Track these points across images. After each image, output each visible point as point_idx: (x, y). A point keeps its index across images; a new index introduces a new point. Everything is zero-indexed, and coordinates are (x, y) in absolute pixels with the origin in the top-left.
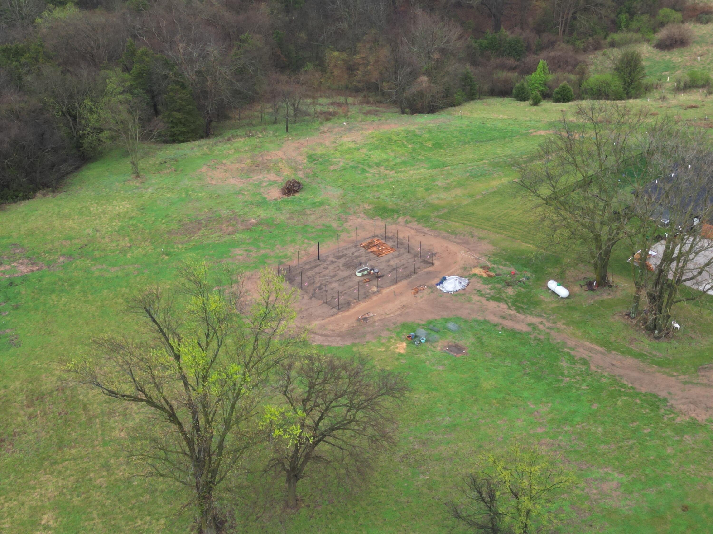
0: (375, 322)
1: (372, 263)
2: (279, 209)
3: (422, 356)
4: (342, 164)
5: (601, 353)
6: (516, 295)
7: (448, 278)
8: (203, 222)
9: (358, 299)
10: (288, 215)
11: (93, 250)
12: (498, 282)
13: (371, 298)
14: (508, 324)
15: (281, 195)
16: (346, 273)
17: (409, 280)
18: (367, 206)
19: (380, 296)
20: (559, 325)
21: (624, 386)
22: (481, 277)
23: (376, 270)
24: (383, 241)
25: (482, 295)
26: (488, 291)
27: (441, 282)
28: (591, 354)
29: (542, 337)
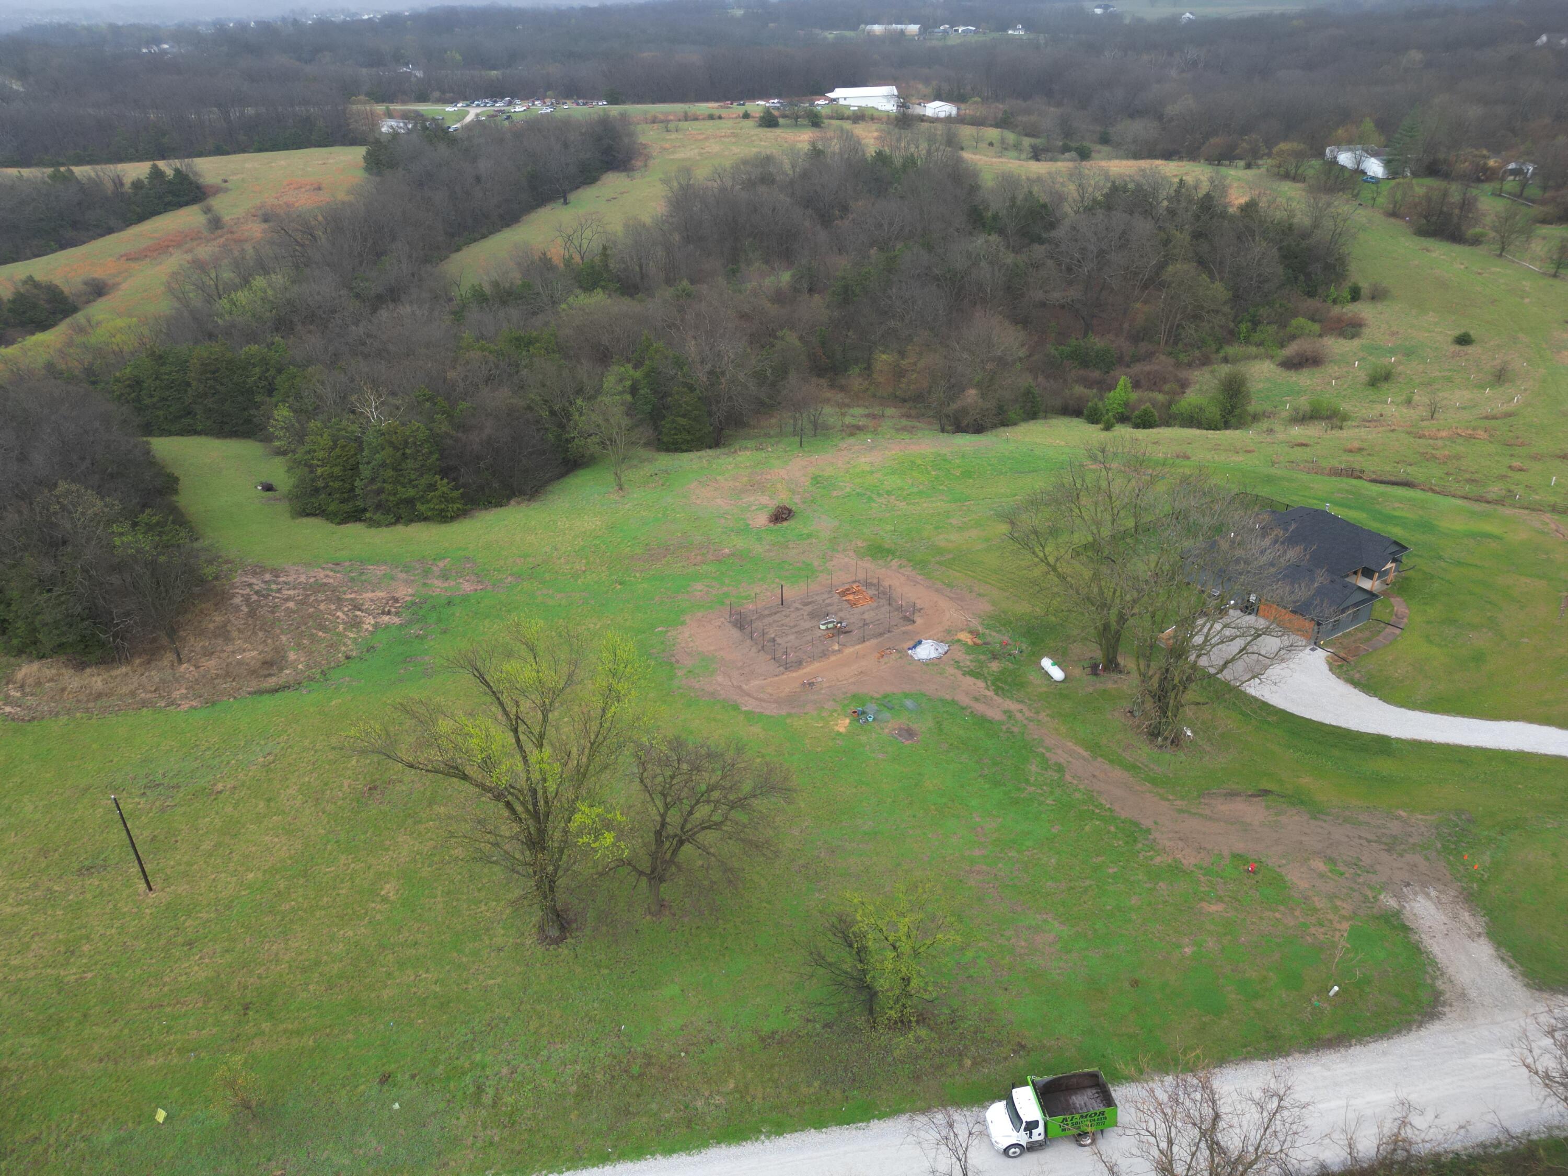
0: (822, 689)
1: (841, 614)
2: (759, 539)
3: (864, 739)
4: (848, 490)
5: (1084, 758)
6: (1000, 672)
7: (924, 641)
8: (672, 547)
9: (813, 658)
10: (768, 547)
11: (544, 572)
12: (984, 653)
13: (828, 658)
14: (980, 708)
15: (767, 523)
16: (808, 624)
17: (880, 639)
18: (860, 544)
19: (839, 656)
20: (1043, 716)
21: (1100, 806)
22: (966, 644)
23: (844, 624)
24: (864, 588)
25: (959, 668)
26: (968, 663)
27: (915, 647)
28: (1070, 759)
29: (1015, 729)
